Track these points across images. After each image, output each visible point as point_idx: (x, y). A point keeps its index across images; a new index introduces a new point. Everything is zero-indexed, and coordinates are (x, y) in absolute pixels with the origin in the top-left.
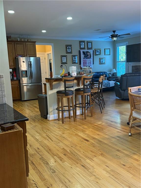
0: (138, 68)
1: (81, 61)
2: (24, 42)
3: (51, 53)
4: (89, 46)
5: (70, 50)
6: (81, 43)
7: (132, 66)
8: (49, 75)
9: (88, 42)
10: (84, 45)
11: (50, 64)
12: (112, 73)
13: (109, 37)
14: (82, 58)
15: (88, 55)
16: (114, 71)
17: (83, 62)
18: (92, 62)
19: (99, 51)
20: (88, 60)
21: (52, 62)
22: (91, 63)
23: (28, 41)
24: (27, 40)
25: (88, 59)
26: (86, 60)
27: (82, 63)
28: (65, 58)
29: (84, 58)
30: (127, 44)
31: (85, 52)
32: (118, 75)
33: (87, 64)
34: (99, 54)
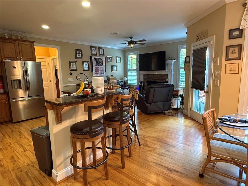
0: (150, 77)
1: (93, 68)
2: (16, 40)
3: (56, 58)
4: (101, 53)
5: (80, 55)
6: (92, 49)
7: (144, 75)
8: (55, 84)
9: (99, 49)
10: (95, 51)
11: (56, 71)
12: (123, 81)
13: (126, 44)
14: (94, 65)
15: (100, 62)
16: (126, 79)
19: (111, 58)
20: (100, 68)
21: (58, 68)
22: (103, 71)
23: (22, 40)
24: (22, 38)
26: (98, 67)
27: (94, 70)
28: (75, 64)
29: (96, 65)
30: (138, 53)
31: (97, 59)
32: (129, 83)
33: (99, 71)
34: (111, 61)
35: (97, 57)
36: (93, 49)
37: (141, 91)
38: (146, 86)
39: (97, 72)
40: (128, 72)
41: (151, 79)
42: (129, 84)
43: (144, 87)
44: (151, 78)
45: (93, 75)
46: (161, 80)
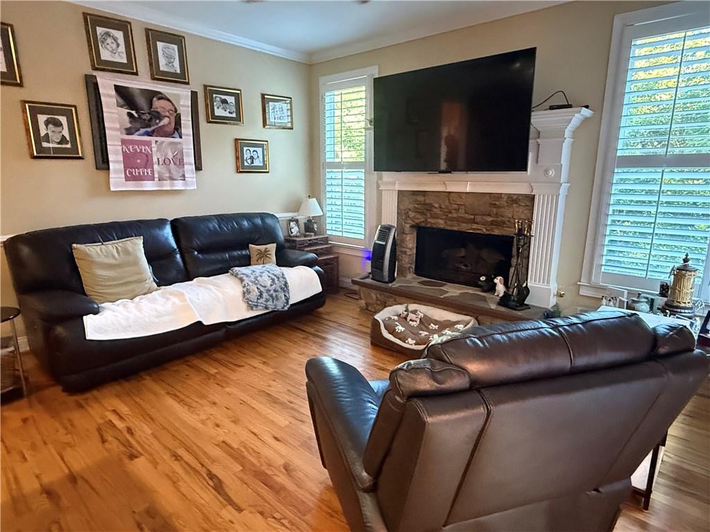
0: (432, 206)
1: (110, 148)
7: (400, 193)
9: (154, 36)
10: (122, 48)
12: (302, 219)
14: (113, 129)
15: (159, 116)
16: (313, 209)
17: (125, 154)
18: (190, 159)
19: (231, 100)
20: (159, 147)
22: (181, 163)
25: (160, 139)
26: (148, 144)
27: (116, 158)
29: (129, 132)
31: (137, 93)
32: (328, 227)
33: (156, 167)
34: (234, 115)
35: (140, 83)
36: (108, 34)
37: (382, 276)
38: (409, 252)
39: (136, 172)
40: (328, 176)
41: (435, 217)
42: (329, 232)
43: (398, 253)
44: (437, 211)
45: (112, 189)
46: (492, 223)
